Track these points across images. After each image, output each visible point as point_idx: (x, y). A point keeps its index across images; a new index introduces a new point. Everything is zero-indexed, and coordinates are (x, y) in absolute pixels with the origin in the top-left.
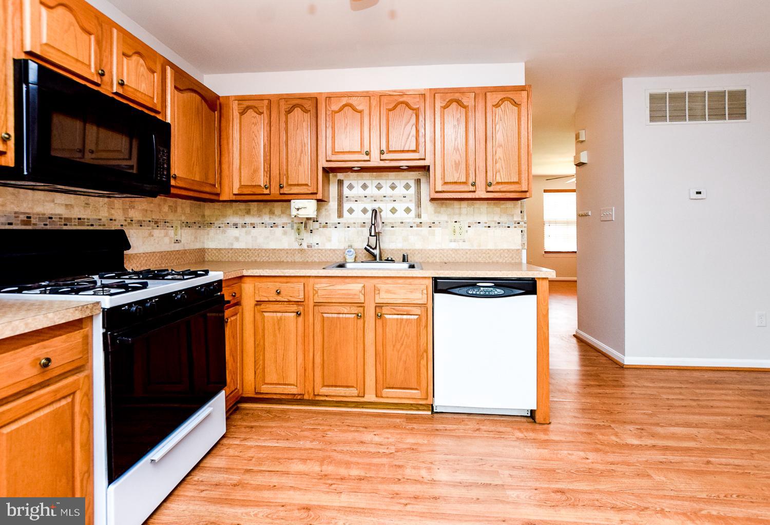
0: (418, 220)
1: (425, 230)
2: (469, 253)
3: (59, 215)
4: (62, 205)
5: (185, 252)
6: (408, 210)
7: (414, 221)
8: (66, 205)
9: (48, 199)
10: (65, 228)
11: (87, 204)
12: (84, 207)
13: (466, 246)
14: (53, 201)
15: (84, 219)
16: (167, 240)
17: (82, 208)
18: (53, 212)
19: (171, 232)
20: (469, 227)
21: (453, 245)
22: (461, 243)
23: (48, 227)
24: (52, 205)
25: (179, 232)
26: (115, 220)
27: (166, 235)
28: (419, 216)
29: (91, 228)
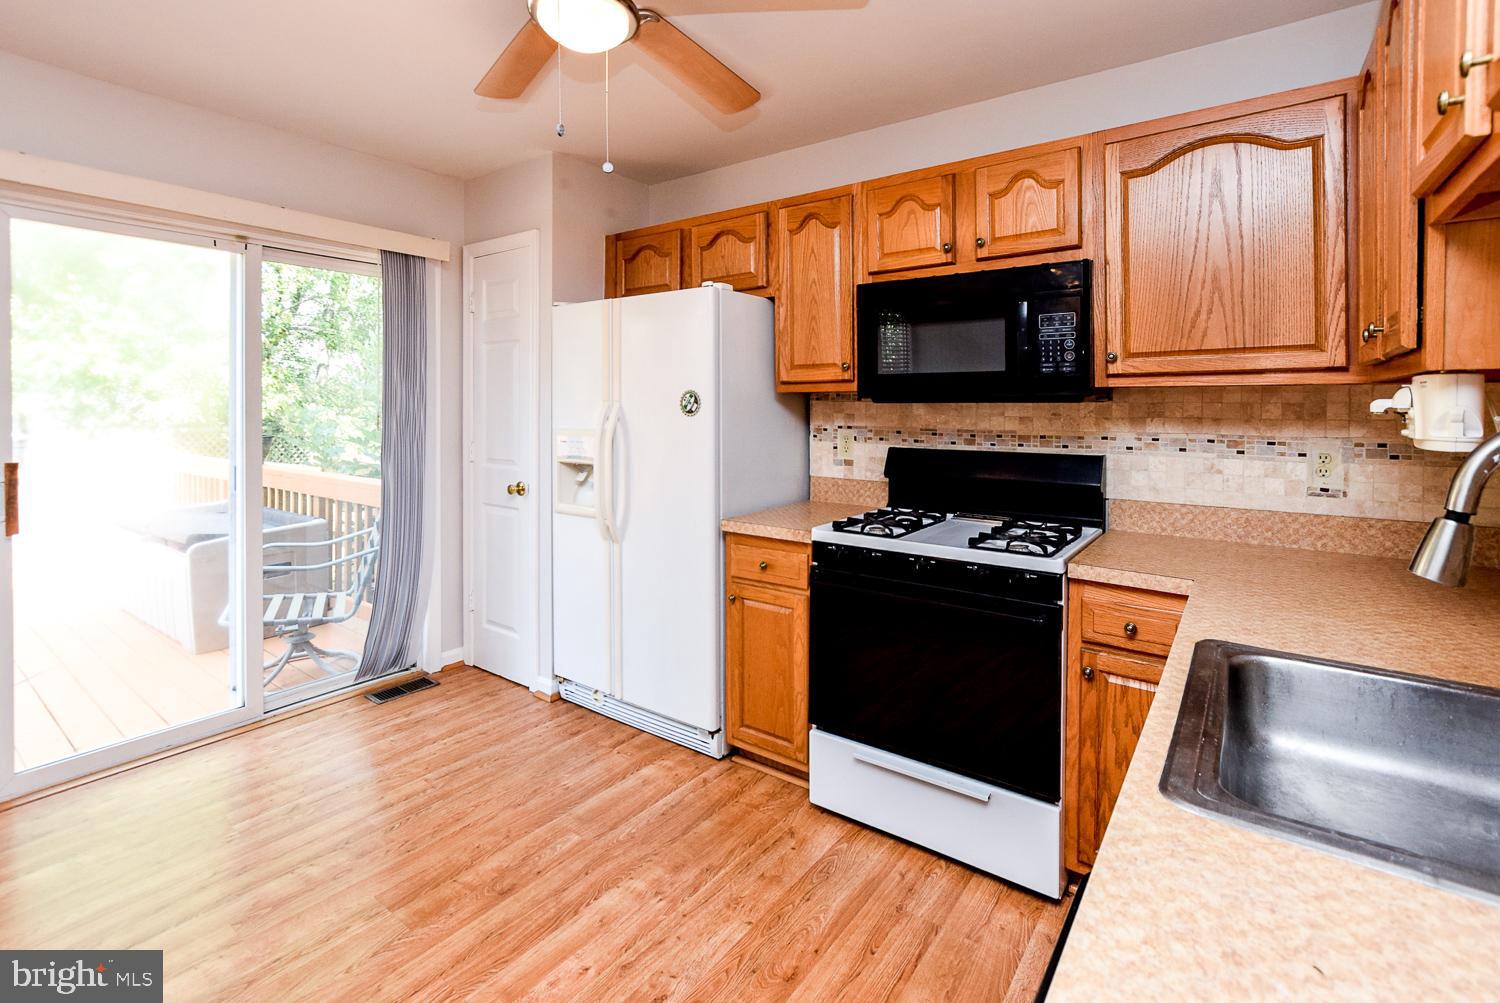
3: (1011, 432)
4: (1015, 418)
5: (1358, 523)
8: (1021, 419)
9: (995, 412)
10: (1020, 450)
11: (1054, 414)
12: (1050, 420)
14: (1003, 414)
15: (1052, 437)
17: (1047, 421)
18: (1002, 429)
23: (997, 449)
24: (1001, 419)
26: (1114, 439)
29: (1064, 451)
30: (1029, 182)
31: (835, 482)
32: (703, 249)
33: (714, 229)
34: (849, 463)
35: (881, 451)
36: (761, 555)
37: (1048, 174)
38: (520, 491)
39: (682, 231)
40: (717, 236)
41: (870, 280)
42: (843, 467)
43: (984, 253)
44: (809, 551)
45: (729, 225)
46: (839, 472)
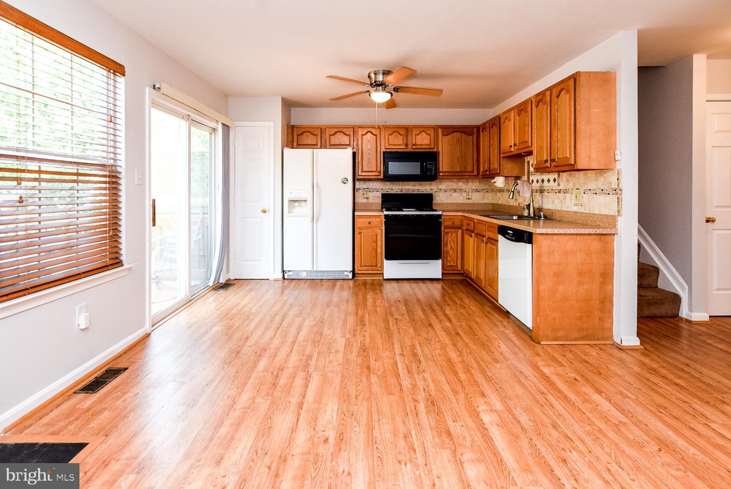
0: (559, 188)
1: (562, 195)
2: (583, 215)
3: (411, 189)
4: (412, 185)
5: (474, 204)
6: (555, 180)
7: (557, 188)
10: (413, 193)
12: (420, 186)
13: (582, 210)
14: (409, 184)
15: (420, 189)
16: (461, 198)
19: (465, 194)
20: (584, 193)
21: (575, 209)
22: (580, 207)
23: (408, 193)
25: (471, 194)
26: (434, 189)
27: (461, 195)
28: (559, 185)
29: (423, 193)
30: (424, 133)
31: (363, 204)
32: (331, 135)
33: (337, 130)
34: (367, 198)
35: (379, 194)
36: (368, 220)
37: (428, 132)
38: (265, 212)
39: (321, 128)
40: (336, 132)
41: (385, 150)
42: (366, 199)
43: (414, 147)
44: (384, 217)
45: (341, 130)
46: (365, 201)
